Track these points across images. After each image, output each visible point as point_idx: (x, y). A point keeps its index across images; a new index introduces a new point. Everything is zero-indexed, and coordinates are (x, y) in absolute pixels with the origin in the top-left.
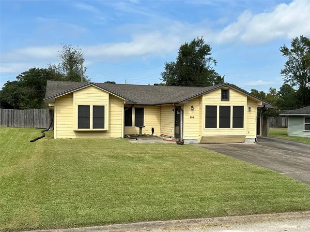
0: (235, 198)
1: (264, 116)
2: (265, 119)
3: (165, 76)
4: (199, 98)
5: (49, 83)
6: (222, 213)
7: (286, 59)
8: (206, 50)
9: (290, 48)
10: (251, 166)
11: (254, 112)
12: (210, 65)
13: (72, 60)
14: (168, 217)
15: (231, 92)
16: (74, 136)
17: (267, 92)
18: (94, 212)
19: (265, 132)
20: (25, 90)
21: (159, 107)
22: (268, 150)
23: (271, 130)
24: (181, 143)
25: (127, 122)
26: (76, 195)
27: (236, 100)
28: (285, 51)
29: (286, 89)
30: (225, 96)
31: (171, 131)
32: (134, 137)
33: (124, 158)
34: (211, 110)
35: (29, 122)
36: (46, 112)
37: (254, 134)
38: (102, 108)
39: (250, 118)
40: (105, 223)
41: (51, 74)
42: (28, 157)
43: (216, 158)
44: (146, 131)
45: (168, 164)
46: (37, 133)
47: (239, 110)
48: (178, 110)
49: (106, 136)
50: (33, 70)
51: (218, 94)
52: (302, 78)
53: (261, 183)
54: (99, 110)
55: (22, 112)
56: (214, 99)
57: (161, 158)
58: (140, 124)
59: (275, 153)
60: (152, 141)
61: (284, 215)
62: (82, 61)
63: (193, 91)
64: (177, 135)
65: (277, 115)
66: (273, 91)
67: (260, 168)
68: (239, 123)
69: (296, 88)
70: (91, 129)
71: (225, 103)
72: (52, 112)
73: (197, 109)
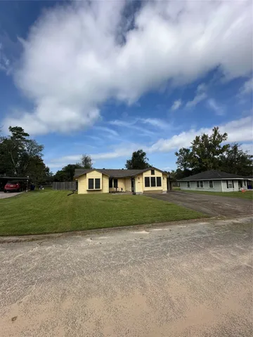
0: (159, 215)
1: (170, 182)
2: (170, 184)
3: (126, 165)
4: (142, 174)
5: (76, 170)
6: (153, 222)
7: (178, 157)
8: (144, 154)
9: (179, 153)
10: (164, 202)
11: (166, 179)
12: (146, 161)
13: (86, 160)
14: (129, 225)
15: (155, 171)
16: (86, 193)
17: (171, 172)
18: (96, 224)
19: (171, 187)
20: (65, 174)
21: (124, 179)
22: (172, 196)
23: (173, 188)
24: (135, 194)
25: (110, 186)
26: (87, 216)
27: (157, 174)
28: (177, 154)
29: (179, 170)
30: (153, 173)
31: (130, 189)
32: (113, 192)
33: (109, 201)
34: (147, 179)
35: (67, 188)
36: (74, 183)
37: (166, 189)
38: (99, 179)
39: (164, 182)
40: (101, 228)
41: (76, 167)
42: (66, 201)
43: (150, 199)
44: (119, 189)
45: (128, 203)
46: (70, 192)
47: (159, 179)
48: (133, 180)
49: (101, 192)
50: (69, 165)
51: (150, 172)
52: (185, 165)
53: (169, 209)
54: (98, 180)
55: (64, 183)
56: (148, 174)
57: (126, 200)
58: (116, 186)
59: (176, 196)
60: (121, 194)
61: (180, 222)
62: (90, 160)
63: (138, 171)
64: (133, 191)
65: (175, 181)
66: (173, 171)
67: (169, 203)
68: (159, 184)
69: (183, 169)
70: (94, 189)
71: (153, 176)
72: (77, 183)
73: (141, 179)
